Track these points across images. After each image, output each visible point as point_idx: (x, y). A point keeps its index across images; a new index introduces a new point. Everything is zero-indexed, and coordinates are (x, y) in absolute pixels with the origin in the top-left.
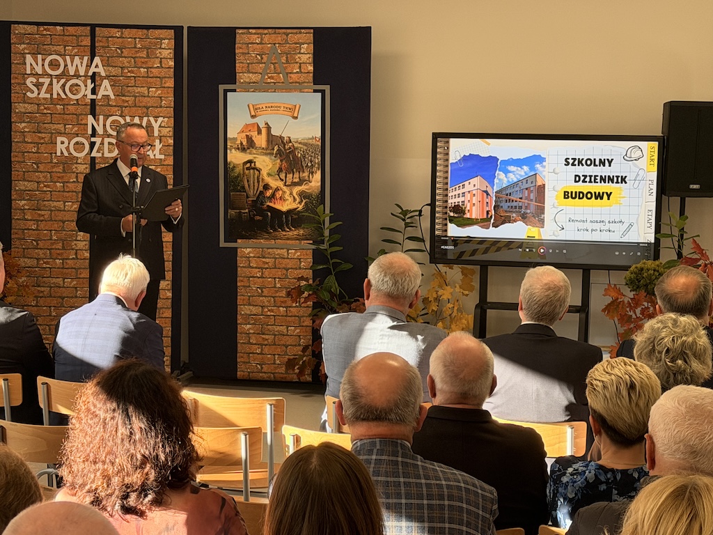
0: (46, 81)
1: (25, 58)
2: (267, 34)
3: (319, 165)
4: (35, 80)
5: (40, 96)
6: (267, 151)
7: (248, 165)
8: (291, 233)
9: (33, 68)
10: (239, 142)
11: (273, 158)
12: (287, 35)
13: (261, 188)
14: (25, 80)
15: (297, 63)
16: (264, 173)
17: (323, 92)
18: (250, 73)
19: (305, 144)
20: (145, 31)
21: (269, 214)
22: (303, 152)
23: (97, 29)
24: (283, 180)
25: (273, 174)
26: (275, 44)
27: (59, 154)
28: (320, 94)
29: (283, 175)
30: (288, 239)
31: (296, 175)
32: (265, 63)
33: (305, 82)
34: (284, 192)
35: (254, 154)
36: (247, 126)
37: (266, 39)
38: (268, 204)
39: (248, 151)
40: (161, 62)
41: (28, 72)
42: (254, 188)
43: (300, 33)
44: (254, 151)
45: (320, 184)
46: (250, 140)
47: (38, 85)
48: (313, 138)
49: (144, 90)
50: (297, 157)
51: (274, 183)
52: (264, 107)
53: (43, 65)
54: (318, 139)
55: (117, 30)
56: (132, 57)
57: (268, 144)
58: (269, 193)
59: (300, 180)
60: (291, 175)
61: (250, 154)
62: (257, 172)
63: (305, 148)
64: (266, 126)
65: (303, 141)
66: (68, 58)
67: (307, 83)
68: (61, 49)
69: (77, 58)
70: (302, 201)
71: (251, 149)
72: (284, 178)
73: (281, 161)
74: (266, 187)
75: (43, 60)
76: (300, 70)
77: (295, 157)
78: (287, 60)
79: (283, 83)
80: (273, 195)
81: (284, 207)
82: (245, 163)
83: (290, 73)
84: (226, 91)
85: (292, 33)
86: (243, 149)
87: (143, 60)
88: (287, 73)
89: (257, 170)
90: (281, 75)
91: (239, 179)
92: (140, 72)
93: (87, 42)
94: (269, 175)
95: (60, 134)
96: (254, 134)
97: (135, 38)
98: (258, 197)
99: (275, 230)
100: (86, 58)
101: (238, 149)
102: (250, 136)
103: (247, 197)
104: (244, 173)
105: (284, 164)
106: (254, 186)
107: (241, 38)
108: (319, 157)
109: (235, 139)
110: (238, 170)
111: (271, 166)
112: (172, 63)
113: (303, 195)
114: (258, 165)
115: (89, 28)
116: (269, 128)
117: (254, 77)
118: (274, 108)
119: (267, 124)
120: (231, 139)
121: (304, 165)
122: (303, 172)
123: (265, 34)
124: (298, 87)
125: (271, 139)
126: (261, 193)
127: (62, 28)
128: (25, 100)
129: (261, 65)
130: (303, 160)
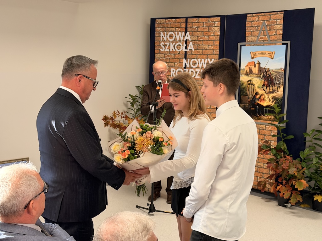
0: (168, 44)
1: (160, 34)
2: (261, 16)
3: (283, 83)
4: (163, 44)
5: (166, 50)
6: (258, 76)
7: (249, 82)
8: (267, 117)
9: (163, 38)
10: (245, 71)
11: (261, 79)
12: (270, 15)
13: (254, 94)
14: (160, 43)
15: (274, 30)
16: (256, 86)
17: (287, 44)
18: (252, 36)
19: (276, 72)
20: (208, 19)
21: (258, 107)
22: (275, 76)
23: (188, 19)
24: (264, 90)
25: (260, 87)
26: (264, 21)
27: (172, 76)
28: (285, 45)
29: (265, 88)
30: (266, 120)
31: (271, 88)
32: (259, 31)
33: (278, 40)
34: (265, 96)
35: (252, 77)
36: (249, 63)
37: (260, 18)
38: (257, 102)
39: (250, 75)
40: (214, 33)
41: (161, 40)
42: (251, 94)
43: (277, 14)
44: (252, 75)
45: (283, 93)
46: (251, 70)
47: (165, 46)
48: (280, 69)
49: (206, 47)
50: (272, 79)
51: (261, 92)
52: (258, 53)
53: (167, 37)
54: (283, 70)
55: (196, 19)
56: (202, 31)
57: (259, 72)
58: (258, 97)
59: (273, 90)
60: (269, 88)
61: (250, 77)
62: (253, 86)
63: (276, 74)
64: (258, 63)
65: (275, 71)
66: (176, 33)
67: (279, 40)
68: (174, 29)
69: (180, 33)
70: (273, 101)
71: (251, 74)
72: (265, 89)
73: (264, 80)
74: (257, 93)
75: (167, 34)
76: (276, 33)
77: (271, 79)
78: (270, 29)
79: (267, 40)
80: (260, 98)
81: (265, 104)
82: (248, 81)
83: (271, 35)
84: (241, 46)
85: (273, 14)
86: (248, 75)
87: (206, 32)
88: (269, 36)
89: (253, 85)
90: (266, 36)
91: (245, 89)
92: (205, 38)
93: (184, 25)
94: (259, 87)
95: (173, 67)
96: (252, 67)
97: (203, 22)
98: (253, 99)
99: (260, 115)
100: (183, 33)
101: (245, 74)
102: (251, 68)
103: (248, 98)
104: (247, 86)
105: (266, 82)
106: (251, 93)
107: (249, 19)
108: (283, 79)
109: (244, 69)
110: (245, 85)
111: (259, 83)
112: (219, 33)
113: (274, 98)
114: (254, 82)
115: (185, 19)
116: (259, 64)
117: (254, 38)
118: (262, 54)
119: (259, 62)
120: (242, 69)
121: (275, 83)
122: (275, 86)
123: (260, 16)
124: (275, 42)
125: (260, 69)
126: (255, 96)
127: (174, 19)
128: (160, 52)
129: (257, 32)
130: (275, 80)
